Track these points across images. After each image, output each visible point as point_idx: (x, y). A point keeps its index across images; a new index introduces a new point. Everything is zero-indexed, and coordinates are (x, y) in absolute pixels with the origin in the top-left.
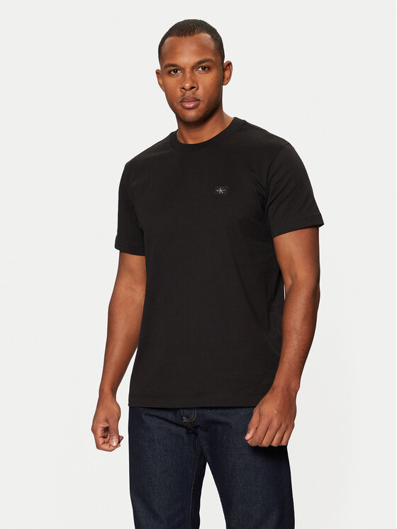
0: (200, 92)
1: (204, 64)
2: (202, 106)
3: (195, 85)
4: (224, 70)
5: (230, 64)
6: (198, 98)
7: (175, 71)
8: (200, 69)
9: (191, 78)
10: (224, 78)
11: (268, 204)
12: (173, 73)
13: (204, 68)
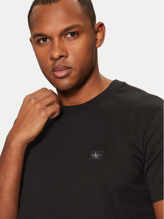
0: (70, 60)
1: (72, 30)
2: (74, 73)
3: (64, 54)
4: (96, 32)
5: (102, 25)
6: (69, 65)
7: (45, 39)
8: (69, 36)
9: (59, 47)
10: (96, 40)
11: (146, 168)
12: (42, 42)
13: (73, 34)
